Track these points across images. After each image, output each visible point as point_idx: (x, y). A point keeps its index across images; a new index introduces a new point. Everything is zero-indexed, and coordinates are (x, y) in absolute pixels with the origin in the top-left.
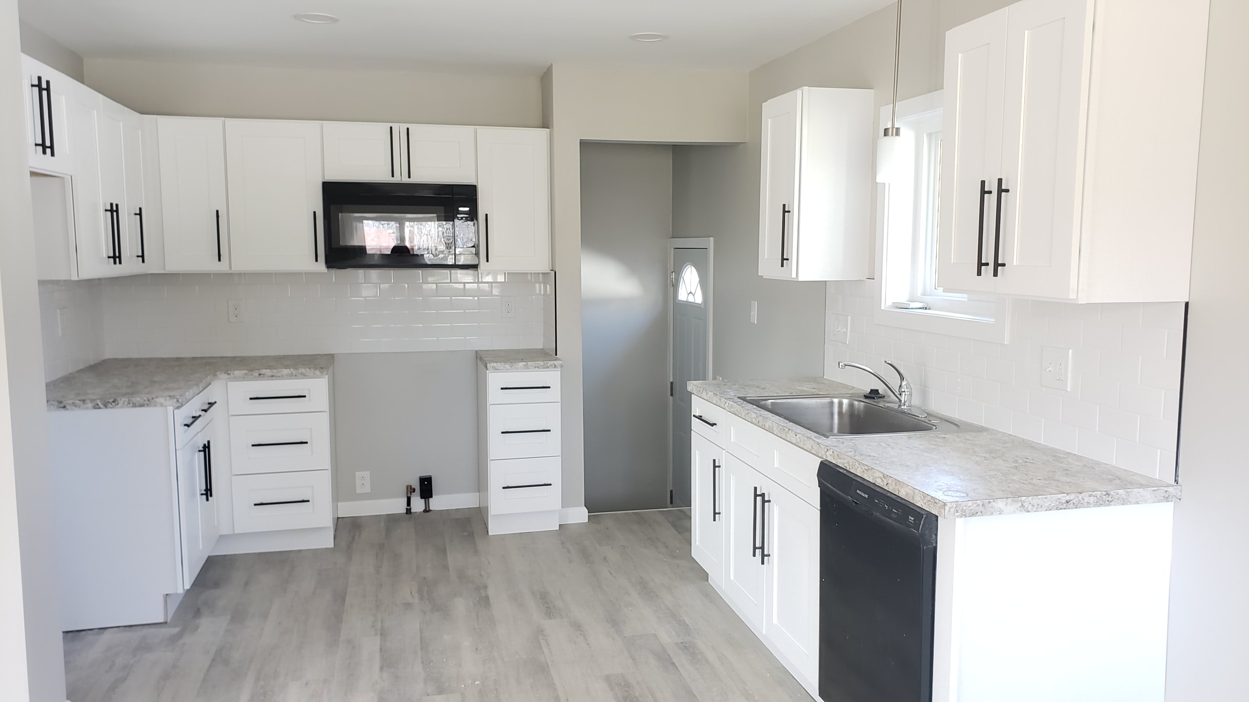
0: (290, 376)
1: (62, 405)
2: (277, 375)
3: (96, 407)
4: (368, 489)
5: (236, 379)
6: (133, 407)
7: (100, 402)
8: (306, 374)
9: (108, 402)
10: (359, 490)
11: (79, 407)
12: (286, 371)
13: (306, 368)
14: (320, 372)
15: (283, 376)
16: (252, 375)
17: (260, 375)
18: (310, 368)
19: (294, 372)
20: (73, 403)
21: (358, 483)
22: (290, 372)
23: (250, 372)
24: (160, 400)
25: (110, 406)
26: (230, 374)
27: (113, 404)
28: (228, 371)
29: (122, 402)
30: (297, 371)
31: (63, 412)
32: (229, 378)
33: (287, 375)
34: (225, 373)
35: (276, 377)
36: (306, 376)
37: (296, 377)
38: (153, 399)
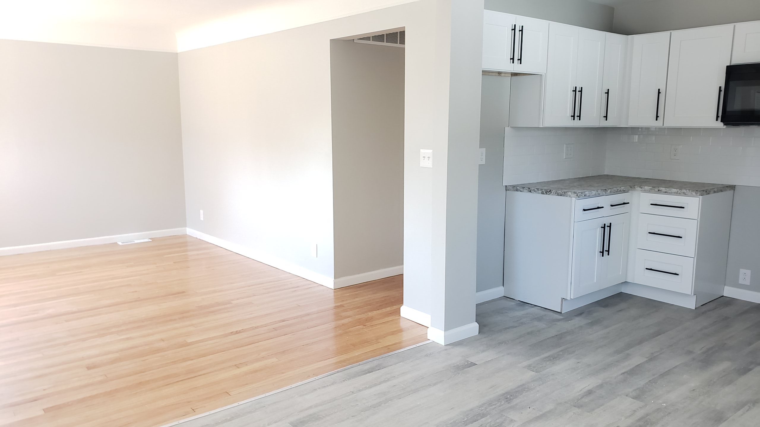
0: (676, 194)
1: (530, 190)
2: (668, 192)
3: (542, 193)
4: (748, 282)
5: (645, 191)
6: (557, 195)
7: (544, 191)
8: (686, 193)
9: (548, 191)
10: (741, 281)
11: (536, 192)
12: (674, 190)
13: (686, 190)
14: (696, 194)
15: (672, 193)
16: (654, 190)
17: (659, 190)
18: (689, 190)
19: (679, 191)
20: (534, 190)
21: (741, 276)
22: (677, 191)
23: (653, 188)
24: (570, 193)
25: (548, 193)
26: (642, 188)
27: (549, 192)
28: (641, 186)
29: (553, 192)
30: (681, 191)
31: (530, 194)
32: (641, 190)
33: (674, 193)
34: (640, 187)
35: (668, 193)
36: (686, 194)
37: (680, 195)
38: (566, 192)
